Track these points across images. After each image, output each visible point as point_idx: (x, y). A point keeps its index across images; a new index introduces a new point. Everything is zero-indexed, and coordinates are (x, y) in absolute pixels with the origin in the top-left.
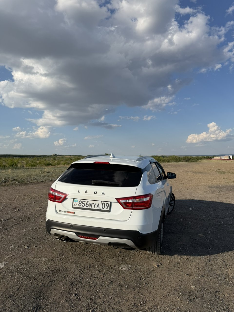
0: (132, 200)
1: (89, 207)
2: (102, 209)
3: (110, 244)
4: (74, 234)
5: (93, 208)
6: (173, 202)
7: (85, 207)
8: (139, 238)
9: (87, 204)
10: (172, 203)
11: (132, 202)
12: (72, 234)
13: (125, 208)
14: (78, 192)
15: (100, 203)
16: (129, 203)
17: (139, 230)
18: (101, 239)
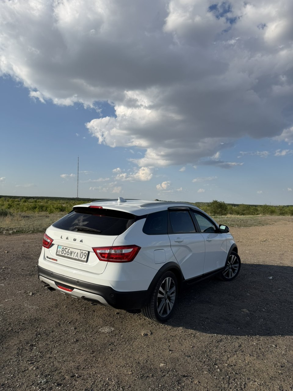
0: (109, 250)
1: (69, 256)
2: (80, 259)
3: (84, 298)
4: (54, 283)
5: (72, 257)
6: (237, 265)
7: (66, 255)
8: (112, 295)
9: (68, 252)
10: (235, 267)
11: (108, 253)
12: (52, 283)
13: (100, 260)
14: (61, 238)
15: (79, 252)
16: (105, 254)
17: (113, 286)
18: (75, 291)
